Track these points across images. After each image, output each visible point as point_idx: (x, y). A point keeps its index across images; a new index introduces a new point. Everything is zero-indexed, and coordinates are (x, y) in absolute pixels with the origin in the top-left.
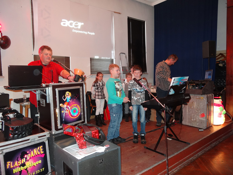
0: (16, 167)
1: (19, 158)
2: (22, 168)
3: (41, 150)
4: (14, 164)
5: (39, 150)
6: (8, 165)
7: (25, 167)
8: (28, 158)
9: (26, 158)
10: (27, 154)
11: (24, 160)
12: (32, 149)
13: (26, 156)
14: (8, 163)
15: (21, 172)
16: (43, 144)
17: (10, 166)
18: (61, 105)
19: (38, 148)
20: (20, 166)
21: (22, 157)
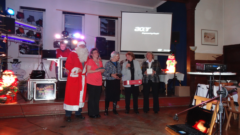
0: (40, 90)
1: (42, 87)
2: (42, 92)
3: (52, 87)
4: (39, 89)
5: (51, 87)
6: (37, 89)
7: (44, 92)
8: (46, 89)
9: (45, 88)
10: (46, 87)
11: (44, 89)
12: (48, 86)
14: (37, 88)
15: (42, 93)
16: (53, 84)
17: (38, 89)
18: (63, 67)
19: (51, 86)
20: (42, 91)
21: (43, 87)
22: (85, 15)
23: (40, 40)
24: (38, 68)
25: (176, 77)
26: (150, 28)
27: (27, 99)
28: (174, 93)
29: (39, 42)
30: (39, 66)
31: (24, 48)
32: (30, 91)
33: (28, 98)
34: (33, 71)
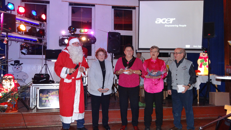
0: (44, 97)
1: (46, 94)
4: (43, 95)
5: (56, 93)
7: (48, 99)
8: (50, 95)
11: (48, 95)
12: (53, 91)
13: (49, 93)
15: (46, 101)
17: (41, 96)
20: (46, 98)
21: (47, 93)
22: (96, 5)
23: (44, 37)
24: (41, 71)
25: (211, 80)
26: (174, 19)
27: (30, 108)
28: (208, 101)
29: (43, 40)
30: (43, 68)
31: (25, 47)
32: (32, 98)
33: (31, 106)
34: (36, 74)
